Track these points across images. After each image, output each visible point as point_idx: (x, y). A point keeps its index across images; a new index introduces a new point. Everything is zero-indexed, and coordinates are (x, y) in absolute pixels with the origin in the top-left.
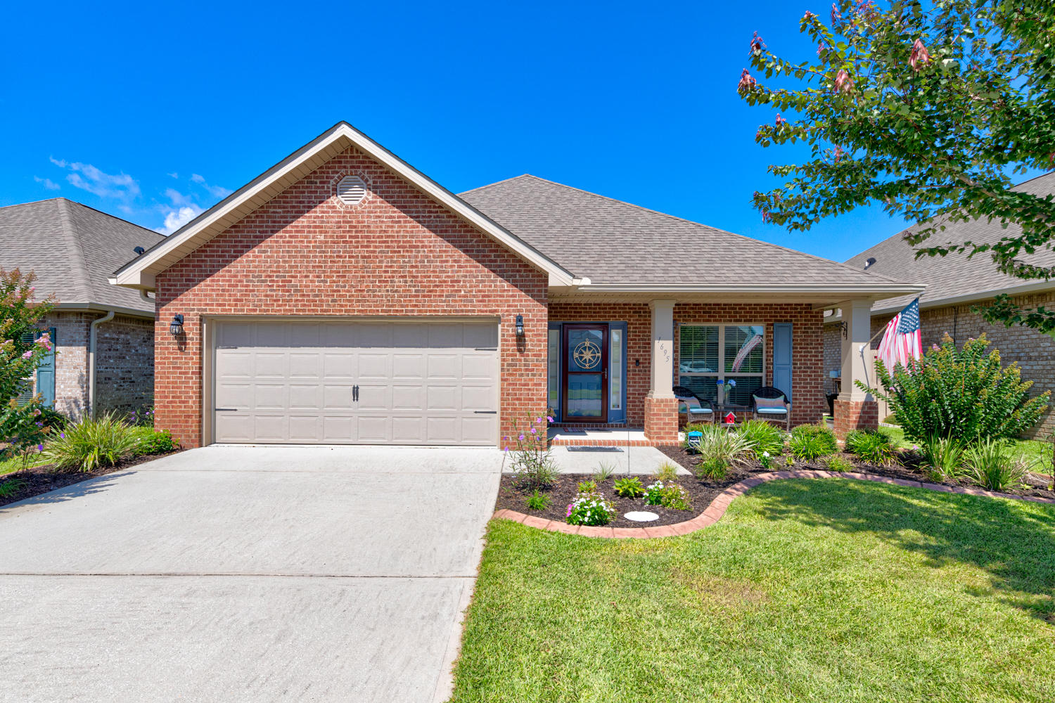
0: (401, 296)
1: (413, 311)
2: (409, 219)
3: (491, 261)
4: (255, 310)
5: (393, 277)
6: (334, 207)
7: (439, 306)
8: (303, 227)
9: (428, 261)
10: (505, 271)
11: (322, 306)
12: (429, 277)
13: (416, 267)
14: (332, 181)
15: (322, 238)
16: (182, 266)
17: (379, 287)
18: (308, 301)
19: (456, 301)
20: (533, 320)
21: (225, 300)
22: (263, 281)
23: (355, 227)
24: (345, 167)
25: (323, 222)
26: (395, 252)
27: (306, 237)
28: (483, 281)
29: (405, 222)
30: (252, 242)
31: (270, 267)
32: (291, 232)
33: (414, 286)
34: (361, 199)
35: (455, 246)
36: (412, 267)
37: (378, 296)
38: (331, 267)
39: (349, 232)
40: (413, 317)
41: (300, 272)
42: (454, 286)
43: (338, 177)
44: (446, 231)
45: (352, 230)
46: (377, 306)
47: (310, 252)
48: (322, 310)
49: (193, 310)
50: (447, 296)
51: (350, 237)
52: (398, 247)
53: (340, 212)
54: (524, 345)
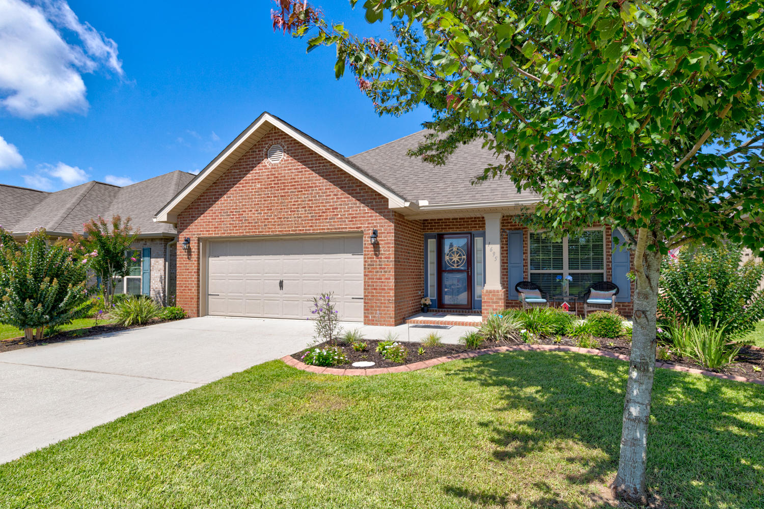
0: (302, 220)
1: (309, 230)
2: (307, 169)
3: (357, 193)
4: (224, 233)
5: (298, 208)
6: (266, 166)
7: (325, 226)
8: (249, 180)
9: (319, 196)
10: (366, 199)
11: (259, 229)
12: (319, 206)
13: (312, 200)
14: (264, 149)
15: (259, 186)
16: (190, 209)
17: (290, 215)
18: (251, 226)
19: (335, 222)
20: (384, 233)
21: (210, 228)
22: (228, 215)
23: (277, 177)
24: (271, 140)
25: (260, 176)
26: (299, 191)
27: (251, 186)
28: (352, 207)
29: (305, 171)
30: (223, 191)
31: (232, 206)
32: (243, 184)
33: (311, 213)
34: (280, 159)
35: (334, 185)
36: (309, 200)
37: (290, 221)
38: (264, 204)
39: (273, 181)
40: (310, 234)
41: (247, 208)
42: (334, 212)
43: (268, 146)
44: (329, 175)
45: (276, 180)
46: (288, 229)
47: (252, 195)
48: (259, 232)
49: (194, 234)
50: (330, 219)
51: (275, 184)
52: (301, 188)
53: (269, 169)
54: (379, 251)
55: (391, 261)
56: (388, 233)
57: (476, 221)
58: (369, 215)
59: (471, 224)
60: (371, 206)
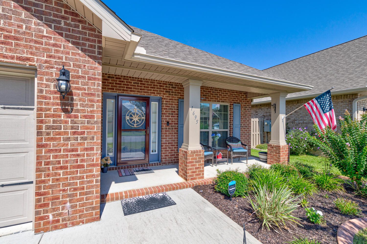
20: (83, 77)
54: (72, 105)
55: (96, 122)
56: (89, 79)
57: (155, 88)
58: (52, 42)
59: (151, 90)
60: (56, 28)
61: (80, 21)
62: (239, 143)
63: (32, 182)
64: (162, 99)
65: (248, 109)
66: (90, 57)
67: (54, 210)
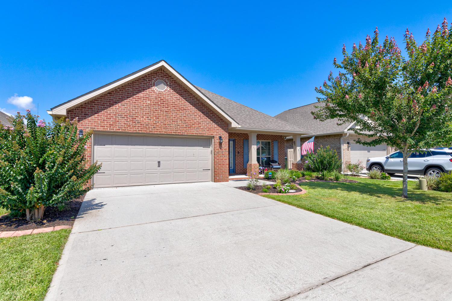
0: (180, 127)
1: (185, 133)
3: (211, 117)
4: (119, 130)
5: (177, 120)
6: (154, 91)
7: (194, 132)
8: (141, 97)
9: (190, 115)
10: (215, 121)
11: (149, 129)
12: (190, 121)
13: (186, 117)
14: (153, 81)
15: (149, 102)
17: (172, 123)
18: (143, 127)
19: (200, 130)
20: (224, 138)
21: (105, 124)
22: (123, 118)
23: (163, 100)
24: (158, 76)
25: (149, 96)
26: (178, 111)
27: (142, 101)
28: (208, 124)
29: (182, 100)
30: (118, 100)
31: (126, 112)
32: (136, 98)
33: (185, 124)
34: (164, 89)
35: (199, 111)
36: (184, 117)
37: (172, 127)
38: (153, 114)
39: (160, 101)
40: (185, 135)
41: (140, 115)
42: (199, 125)
43: (156, 80)
44: (196, 105)
45: (161, 101)
46: (172, 130)
47: (144, 107)
48: (149, 131)
49: (88, 128)
50: (197, 128)
51: (161, 103)
52: (179, 109)
53: (157, 93)
54: (222, 146)
55: (227, 151)
56: (225, 138)
58: (217, 128)
60: (218, 124)
61: (223, 121)
62: (277, 163)
63: (210, 170)
64: (235, 140)
65: (282, 144)
66: (225, 131)
67: (219, 176)
